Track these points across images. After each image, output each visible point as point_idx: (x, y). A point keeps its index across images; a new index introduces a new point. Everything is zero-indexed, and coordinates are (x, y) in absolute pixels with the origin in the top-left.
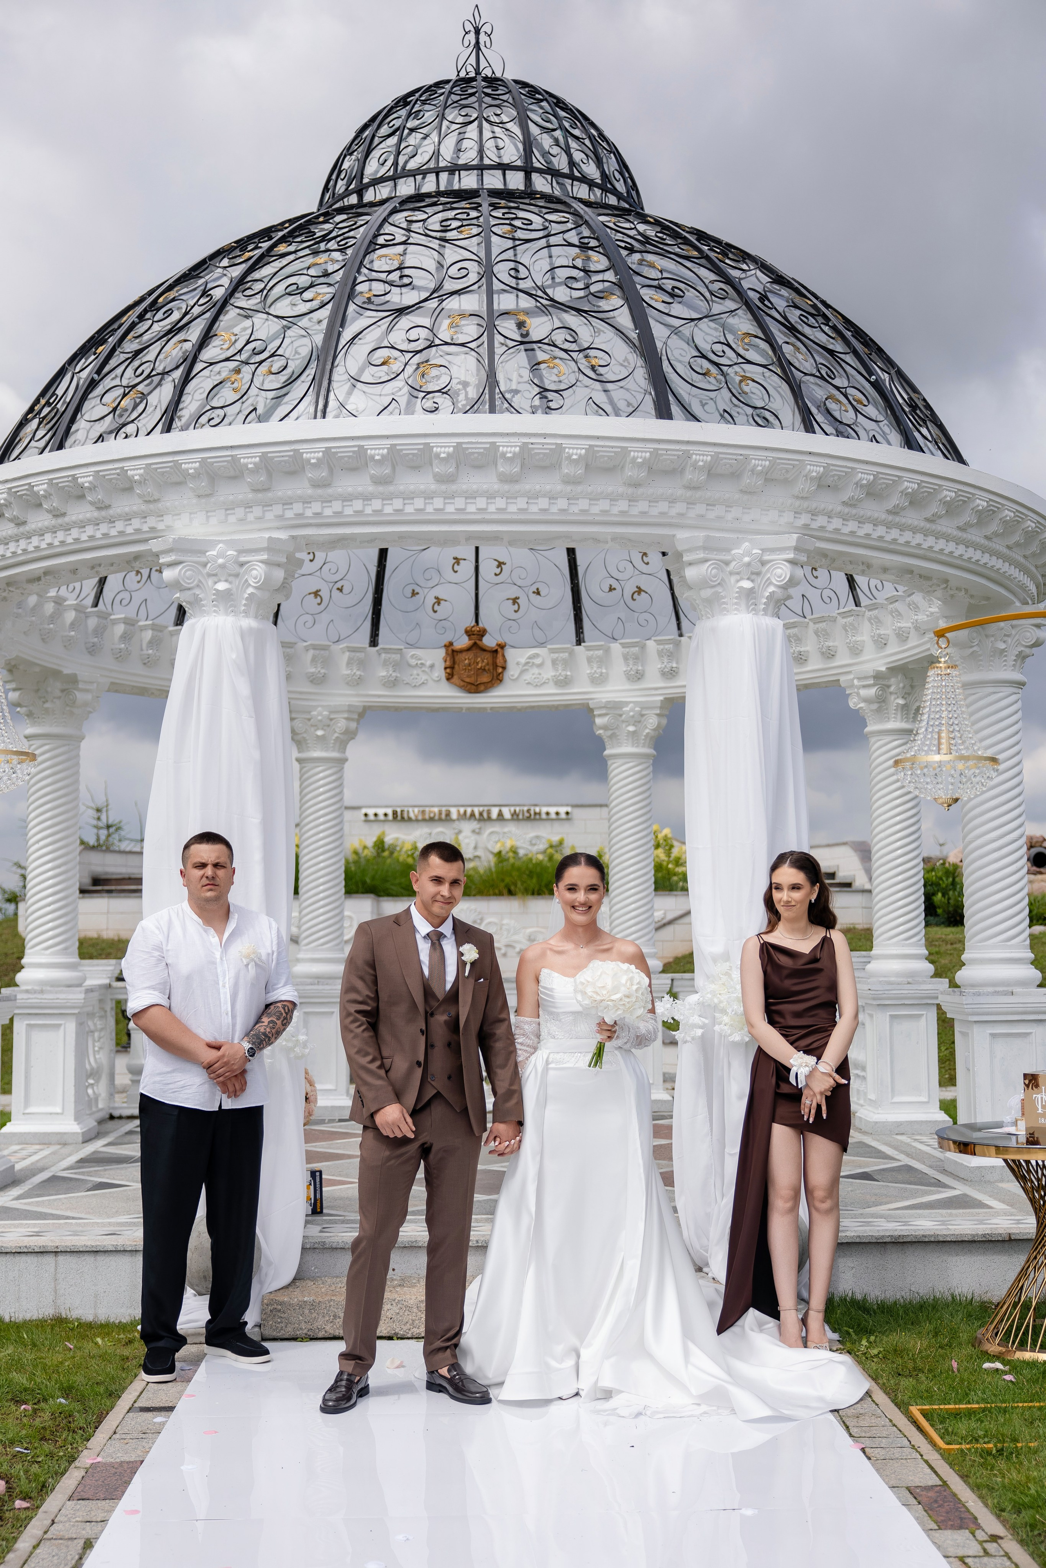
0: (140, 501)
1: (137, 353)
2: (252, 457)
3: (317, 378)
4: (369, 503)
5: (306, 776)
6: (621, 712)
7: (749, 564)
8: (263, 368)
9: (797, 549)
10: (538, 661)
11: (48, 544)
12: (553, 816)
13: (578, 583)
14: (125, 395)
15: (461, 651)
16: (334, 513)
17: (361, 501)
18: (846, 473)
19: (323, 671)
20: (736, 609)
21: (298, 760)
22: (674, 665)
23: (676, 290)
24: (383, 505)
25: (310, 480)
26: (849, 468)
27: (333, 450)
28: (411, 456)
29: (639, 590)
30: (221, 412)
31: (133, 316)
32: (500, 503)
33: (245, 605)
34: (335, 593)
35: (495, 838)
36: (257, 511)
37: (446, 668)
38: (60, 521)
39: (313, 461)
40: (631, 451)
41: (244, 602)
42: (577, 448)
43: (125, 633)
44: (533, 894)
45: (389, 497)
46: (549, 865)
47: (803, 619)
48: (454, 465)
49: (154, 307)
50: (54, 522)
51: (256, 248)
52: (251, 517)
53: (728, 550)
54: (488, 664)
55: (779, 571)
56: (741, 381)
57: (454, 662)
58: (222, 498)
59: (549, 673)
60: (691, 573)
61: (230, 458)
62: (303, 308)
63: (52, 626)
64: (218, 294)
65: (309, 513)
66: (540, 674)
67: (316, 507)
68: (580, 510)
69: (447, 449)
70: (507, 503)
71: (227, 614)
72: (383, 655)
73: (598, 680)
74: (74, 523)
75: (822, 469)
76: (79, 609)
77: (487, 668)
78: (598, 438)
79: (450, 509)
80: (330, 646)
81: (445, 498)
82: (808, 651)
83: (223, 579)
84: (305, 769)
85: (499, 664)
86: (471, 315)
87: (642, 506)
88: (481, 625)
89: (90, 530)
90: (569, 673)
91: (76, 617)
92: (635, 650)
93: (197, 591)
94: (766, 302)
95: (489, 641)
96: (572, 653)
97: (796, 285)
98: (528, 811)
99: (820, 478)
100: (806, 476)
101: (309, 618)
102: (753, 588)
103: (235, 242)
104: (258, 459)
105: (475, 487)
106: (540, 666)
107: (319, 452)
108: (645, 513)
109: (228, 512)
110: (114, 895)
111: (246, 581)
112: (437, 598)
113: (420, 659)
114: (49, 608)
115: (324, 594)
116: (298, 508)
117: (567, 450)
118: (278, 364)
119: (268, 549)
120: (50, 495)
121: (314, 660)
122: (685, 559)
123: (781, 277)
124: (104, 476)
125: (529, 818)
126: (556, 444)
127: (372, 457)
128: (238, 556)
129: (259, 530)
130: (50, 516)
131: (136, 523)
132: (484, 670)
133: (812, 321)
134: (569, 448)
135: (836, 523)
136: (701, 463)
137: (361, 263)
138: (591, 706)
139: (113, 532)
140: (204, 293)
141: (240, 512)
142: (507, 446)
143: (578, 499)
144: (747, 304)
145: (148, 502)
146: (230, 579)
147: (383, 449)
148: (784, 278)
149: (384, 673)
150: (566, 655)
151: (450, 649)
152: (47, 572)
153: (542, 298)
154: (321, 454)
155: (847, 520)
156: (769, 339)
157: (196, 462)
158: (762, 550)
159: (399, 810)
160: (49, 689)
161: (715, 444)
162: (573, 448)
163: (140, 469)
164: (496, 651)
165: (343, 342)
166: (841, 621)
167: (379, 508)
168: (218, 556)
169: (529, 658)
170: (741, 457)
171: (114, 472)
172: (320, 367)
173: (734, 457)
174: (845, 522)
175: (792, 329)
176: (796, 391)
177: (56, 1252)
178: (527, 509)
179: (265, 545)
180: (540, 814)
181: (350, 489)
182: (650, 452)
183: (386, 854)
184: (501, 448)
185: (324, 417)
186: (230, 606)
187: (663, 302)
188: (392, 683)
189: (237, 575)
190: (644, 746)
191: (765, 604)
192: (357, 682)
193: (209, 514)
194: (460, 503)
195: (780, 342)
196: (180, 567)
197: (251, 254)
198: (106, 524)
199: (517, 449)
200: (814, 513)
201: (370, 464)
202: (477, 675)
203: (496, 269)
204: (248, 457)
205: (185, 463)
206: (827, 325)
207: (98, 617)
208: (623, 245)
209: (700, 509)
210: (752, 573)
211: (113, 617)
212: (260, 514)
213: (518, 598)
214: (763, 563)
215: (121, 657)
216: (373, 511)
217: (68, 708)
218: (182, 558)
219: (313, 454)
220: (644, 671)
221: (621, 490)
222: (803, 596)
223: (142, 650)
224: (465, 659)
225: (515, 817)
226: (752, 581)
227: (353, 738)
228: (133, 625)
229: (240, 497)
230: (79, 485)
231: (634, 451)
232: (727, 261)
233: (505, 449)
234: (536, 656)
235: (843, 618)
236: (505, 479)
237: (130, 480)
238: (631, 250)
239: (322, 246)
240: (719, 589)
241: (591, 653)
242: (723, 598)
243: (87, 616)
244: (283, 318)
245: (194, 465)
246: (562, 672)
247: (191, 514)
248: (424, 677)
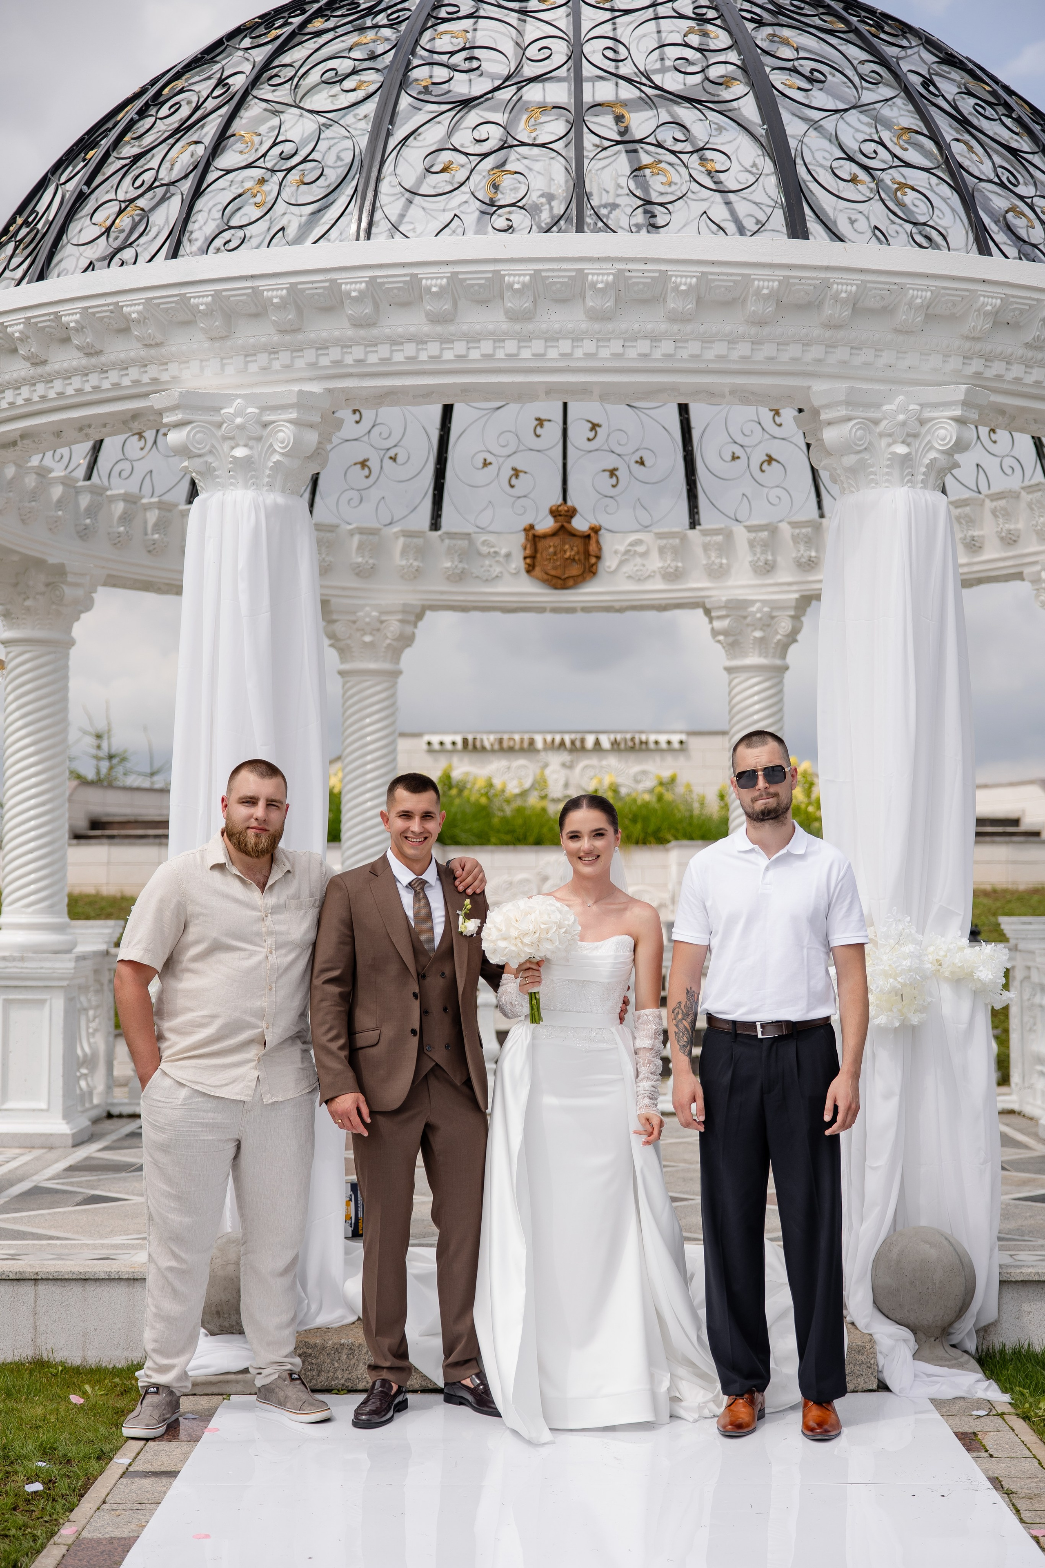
0: (139, 345)
1: (137, 158)
2: (277, 289)
3: (360, 189)
4: (424, 346)
5: (350, 693)
6: (745, 614)
7: (904, 424)
8: (294, 176)
9: (966, 404)
10: (641, 549)
11: (26, 400)
12: (664, 745)
13: (692, 450)
14: (121, 212)
15: (545, 536)
16: (380, 359)
17: (414, 345)
18: (1030, 306)
19: (371, 561)
20: (887, 481)
21: (341, 673)
22: (813, 554)
23: (816, 73)
24: (442, 349)
25: (350, 318)
26: (1034, 299)
27: (379, 280)
28: (476, 288)
29: (770, 459)
30: (240, 233)
31: (131, 111)
32: (589, 346)
33: (269, 476)
34: (388, 463)
35: (590, 773)
36: (284, 357)
37: (525, 558)
38: (40, 370)
39: (354, 294)
40: (754, 279)
41: (268, 472)
42: (686, 277)
43: (125, 513)
44: (637, 843)
45: (449, 340)
46: (657, 806)
47: (977, 495)
48: (531, 299)
49: (157, 101)
50: (32, 371)
51: (286, 24)
52: (276, 365)
53: (878, 406)
54: (578, 553)
55: (942, 432)
56: (897, 190)
57: (535, 550)
58: (240, 342)
59: (655, 563)
60: (830, 435)
61: (250, 291)
62: (346, 100)
63: (33, 503)
64: (238, 83)
65: (349, 360)
66: (644, 565)
67: (358, 352)
68: (691, 356)
69: (522, 279)
70: (598, 347)
71: (246, 487)
72: (447, 541)
73: (718, 573)
74: (58, 373)
75: (999, 301)
76: (67, 482)
77: (577, 558)
78: (713, 263)
79: (526, 354)
80: (380, 530)
81: (519, 341)
82: (983, 536)
83: (241, 443)
84: (349, 685)
85: (592, 553)
86: (554, 107)
87: (768, 350)
88: (569, 503)
89: (76, 382)
90: (680, 564)
91: (63, 493)
92: (764, 534)
93: (210, 459)
94: (932, 88)
95: (580, 524)
96: (684, 538)
97: (971, 66)
98: (633, 739)
99: (996, 313)
100: (978, 310)
101: (354, 494)
102: (909, 454)
103: (259, 17)
104: (285, 291)
105: (557, 326)
106: (644, 555)
107: (361, 282)
108: (773, 358)
109: (249, 359)
110: (116, 841)
111: (271, 445)
112: (514, 469)
113: (493, 547)
114: (31, 481)
115: (374, 464)
116: (335, 353)
117: (673, 279)
118: (310, 170)
119: (298, 406)
120: (28, 337)
121: (361, 547)
122: (823, 416)
123: (952, 55)
124: (94, 314)
125: (632, 749)
126: (660, 271)
127: (428, 289)
128: (260, 414)
129: (287, 381)
130: (28, 365)
131: (134, 373)
132: (574, 560)
133: (989, 112)
134: (676, 276)
135: (1017, 371)
136: (844, 295)
137: (417, 42)
138: (708, 606)
139: (106, 385)
140: (221, 82)
141: (263, 359)
142: (598, 274)
143: (687, 341)
144: (907, 91)
145: (148, 346)
146: (251, 443)
147: (442, 278)
148: (954, 57)
149: (449, 565)
150: (677, 541)
151: (531, 533)
152: (24, 435)
153: (645, 85)
154: (363, 285)
155: (1032, 367)
156: (935, 136)
157: (207, 296)
158: (921, 405)
159: (470, 738)
160: (31, 583)
161: (862, 271)
162: (681, 276)
163: (139, 304)
164: (588, 537)
165: (392, 142)
166: (1025, 497)
167: (437, 353)
168: (236, 415)
169: (631, 545)
170: (895, 287)
171: (106, 308)
172: (364, 175)
173: (887, 287)
174: (1028, 370)
175: (963, 122)
176: (968, 201)
177: (35, 1280)
178: (622, 354)
179: (294, 400)
180: (647, 743)
181: (400, 330)
182: (779, 281)
183: (454, 792)
184: (590, 277)
185: (369, 239)
186: (252, 477)
187: (799, 88)
188: (459, 577)
189: (259, 439)
190: (774, 656)
191: (924, 474)
192: (416, 575)
193: (224, 361)
194: (538, 346)
195: (948, 138)
196: (188, 428)
197: (279, 32)
198: (96, 375)
199: (611, 278)
200: (988, 358)
201: (426, 297)
202: (565, 567)
203: (587, 49)
204: (273, 290)
205: (195, 297)
206: (1009, 116)
207: (92, 492)
208: (749, 16)
209: (842, 353)
210: (908, 435)
211: (109, 493)
212: (288, 362)
213: (616, 469)
214: (922, 423)
215: (119, 542)
216: (430, 357)
217: (54, 607)
218: (190, 417)
219: (354, 286)
220: (775, 561)
221: (741, 330)
222: (978, 465)
223: (146, 534)
224: (549, 547)
225: (615, 746)
226: (908, 445)
227: (409, 645)
228: (135, 503)
229: (263, 339)
230: (63, 325)
231: (759, 280)
232: (883, 36)
233: (595, 278)
234: (639, 542)
235: (1028, 493)
236: (595, 316)
237: (127, 318)
238: (760, 23)
239: (369, 22)
240: (866, 455)
241: (708, 538)
242: (872, 466)
243: (78, 491)
244: (317, 112)
245: (205, 300)
246: (670, 562)
247: (202, 361)
248: (497, 570)
